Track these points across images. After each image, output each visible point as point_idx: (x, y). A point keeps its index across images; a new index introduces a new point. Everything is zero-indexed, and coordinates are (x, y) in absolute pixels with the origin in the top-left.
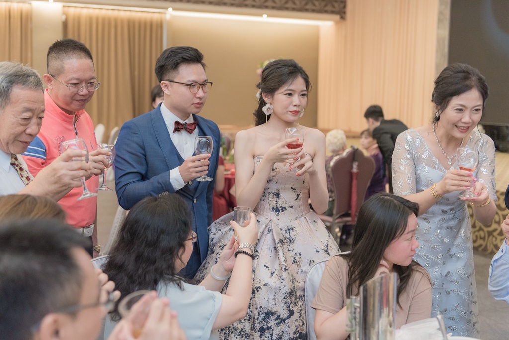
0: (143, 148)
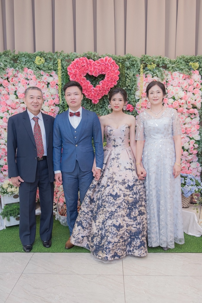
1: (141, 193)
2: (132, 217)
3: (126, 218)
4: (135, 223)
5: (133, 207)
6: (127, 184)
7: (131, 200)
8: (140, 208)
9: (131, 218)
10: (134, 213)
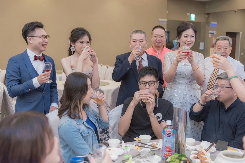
0: (19, 69)
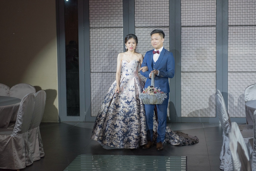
1: (134, 107)
2: (126, 122)
3: (122, 122)
4: (126, 126)
5: (127, 116)
6: (127, 100)
7: (127, 111)
8: (132, 117)
9: (124, 123)
10: (127, 119)
